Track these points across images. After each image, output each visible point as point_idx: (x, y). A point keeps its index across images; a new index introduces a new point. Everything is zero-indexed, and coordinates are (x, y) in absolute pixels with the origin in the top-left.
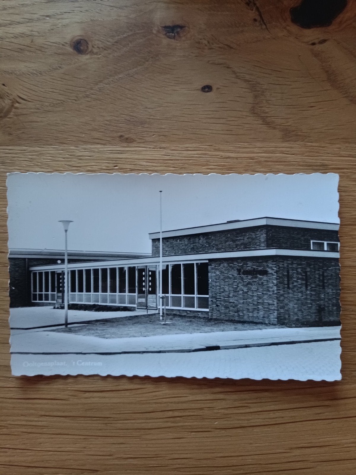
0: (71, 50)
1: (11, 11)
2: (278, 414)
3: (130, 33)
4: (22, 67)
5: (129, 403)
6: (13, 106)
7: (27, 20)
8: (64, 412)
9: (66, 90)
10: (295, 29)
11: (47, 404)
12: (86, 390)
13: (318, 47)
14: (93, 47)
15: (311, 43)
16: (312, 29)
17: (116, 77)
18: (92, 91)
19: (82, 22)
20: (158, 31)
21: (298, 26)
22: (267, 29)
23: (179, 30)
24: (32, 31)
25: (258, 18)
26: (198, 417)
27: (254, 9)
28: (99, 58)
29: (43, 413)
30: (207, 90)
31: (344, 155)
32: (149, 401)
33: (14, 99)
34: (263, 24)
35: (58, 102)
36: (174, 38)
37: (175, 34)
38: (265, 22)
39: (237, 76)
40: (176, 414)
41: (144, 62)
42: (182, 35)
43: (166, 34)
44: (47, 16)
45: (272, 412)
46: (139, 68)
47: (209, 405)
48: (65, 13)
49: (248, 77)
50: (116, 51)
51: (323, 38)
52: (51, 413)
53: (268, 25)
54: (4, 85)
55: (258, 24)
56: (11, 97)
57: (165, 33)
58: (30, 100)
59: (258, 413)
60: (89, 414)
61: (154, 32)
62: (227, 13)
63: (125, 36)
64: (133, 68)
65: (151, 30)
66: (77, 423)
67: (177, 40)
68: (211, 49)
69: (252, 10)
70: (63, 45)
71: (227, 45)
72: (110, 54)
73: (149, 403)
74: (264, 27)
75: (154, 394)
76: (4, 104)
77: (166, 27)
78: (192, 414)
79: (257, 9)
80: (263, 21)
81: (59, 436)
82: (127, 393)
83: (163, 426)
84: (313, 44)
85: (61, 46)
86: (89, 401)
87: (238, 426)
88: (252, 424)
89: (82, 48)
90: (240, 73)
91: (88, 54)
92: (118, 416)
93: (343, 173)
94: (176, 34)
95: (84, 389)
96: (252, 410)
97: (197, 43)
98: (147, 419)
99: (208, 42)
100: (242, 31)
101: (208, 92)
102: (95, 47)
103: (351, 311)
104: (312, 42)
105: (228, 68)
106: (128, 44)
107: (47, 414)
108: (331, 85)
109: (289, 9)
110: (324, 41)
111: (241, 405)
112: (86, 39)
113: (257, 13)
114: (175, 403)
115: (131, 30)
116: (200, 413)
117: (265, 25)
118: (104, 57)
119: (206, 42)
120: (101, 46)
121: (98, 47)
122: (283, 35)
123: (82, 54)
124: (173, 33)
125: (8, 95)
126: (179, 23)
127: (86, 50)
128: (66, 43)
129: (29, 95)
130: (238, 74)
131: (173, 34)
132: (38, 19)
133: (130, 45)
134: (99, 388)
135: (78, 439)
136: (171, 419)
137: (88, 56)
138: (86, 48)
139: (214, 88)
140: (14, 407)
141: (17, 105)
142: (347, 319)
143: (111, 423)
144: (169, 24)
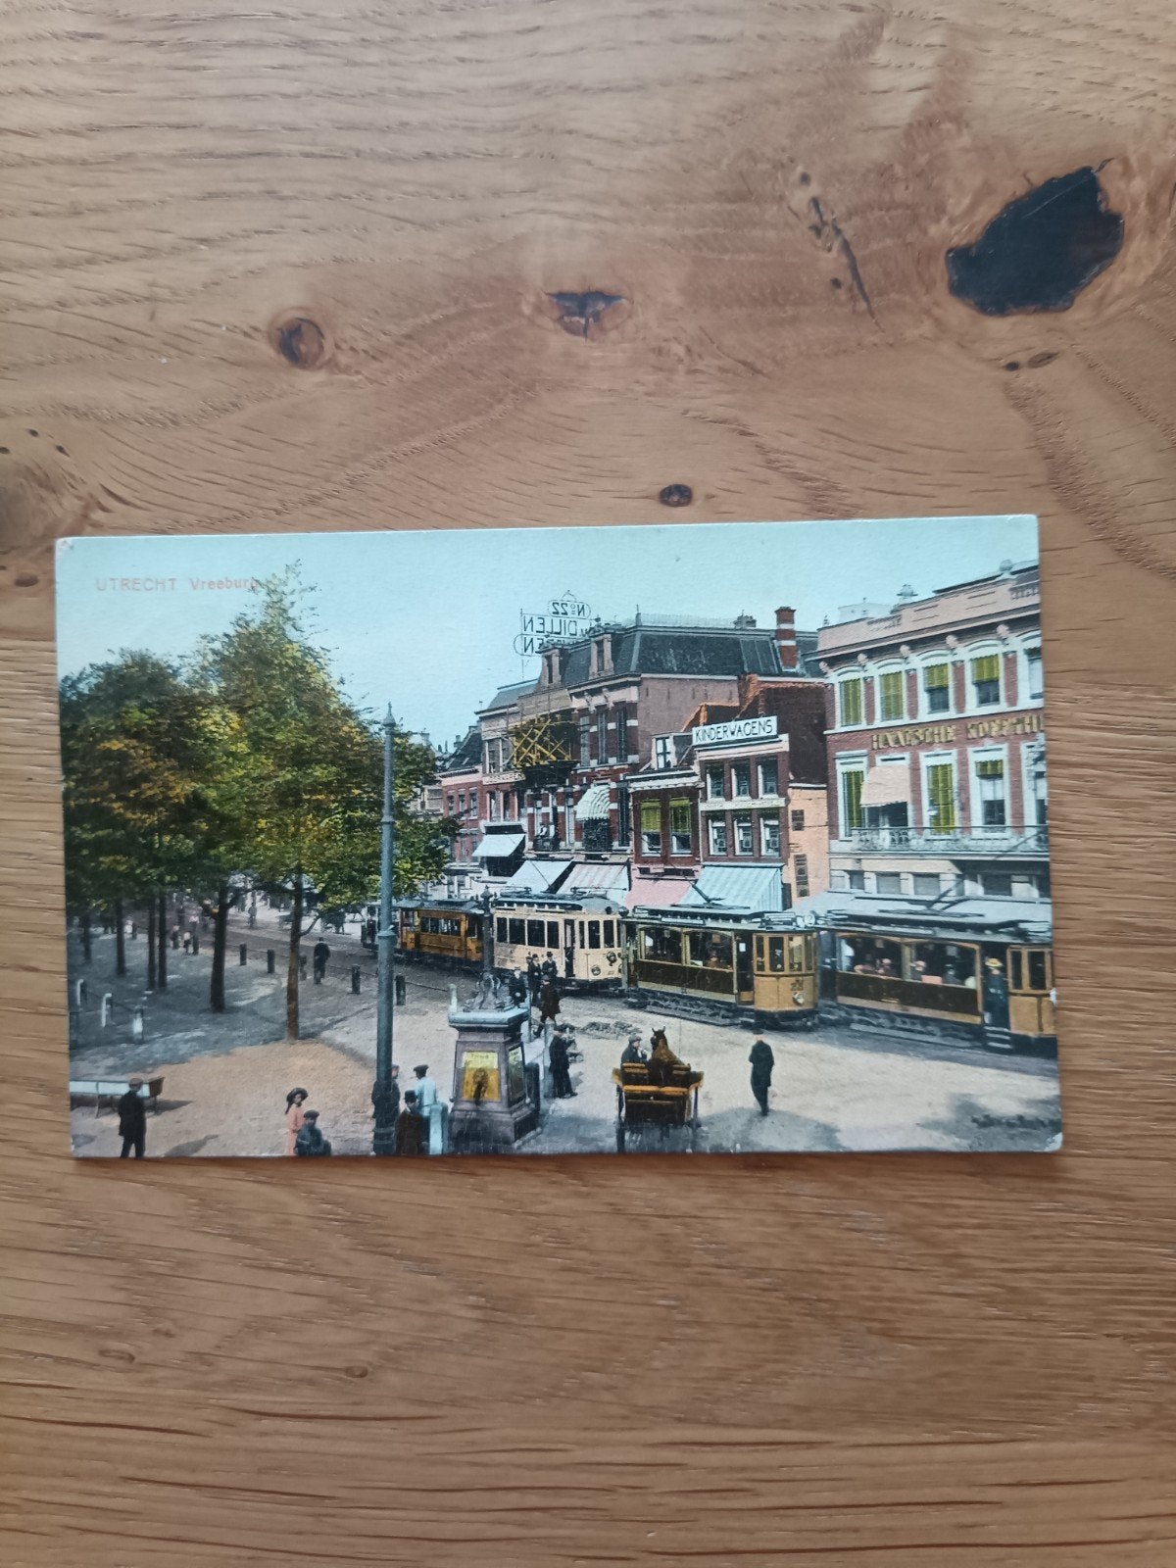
0: (267, 351)
1: (94, 220)
2: (842, 1519)
3: (452, 310)
4: (116, 395)
5: (390, 1460)
6: (85, 516)
7: (142, 251)
8: (194, 1471)
9: (250, 479)
10: (958, 313)
11: (143, 1443)
12: (267, 1408)
13: (1026, 378)
14: (337, 347)
15: (1003, 362)
16: (1011, 320)
17: (404, 447)
18: (329, 487)
19: (305, 266)
20: (538, 309)
21: (969, 305)
22: (871, 312)
23: (601, 306)
24: (153, 284)
25: (846, 277)
26: (598, 1513)
27: (837, 245)
28: (353, 385)
29: (131, 1472)
30: (676, 498)
31: (1087, 724)
32: (451, 1457)
33: (91, 496)
34: (860, 296)
35: (226, 513)
36: (584, 331)
37: (587, 321)
38: (867, 289)
39: (770, 461)
40: (532, 1500)
41: (491, 406)
42: (607, 323)
43: (561, 318)
44: (203, 241)
45: (823, 1511)
46: (475, 421)
47: (632, 1481)
48: (256, 232)
49: (801, 466)
50: (406, 366)
51: (1044, 349)
52: (155, 1474)
53: (876, 302)
54: (60, 449)
55: (842, 294)
56: (83, 490)
57: (556, 314)
58: (138, 503)
59: (782, 1512)
60: (268, 1482)
61: (527, 310)
62: (753, 257)
63: (434, 317)
64: (456, 422)
65: (517, 304)
66: (232, 1508)
67: (593, 340)
68: (695, 371)
69: (830, 250)
70: (246, 334)
71: (744, 363)
72: (387, 372)
73: (449, 1463)
74: (862, 305)
75: (468, 1436)
76: (58, 512)
77: (561, 296)
78: (579, 1503)
79: (846, 246)
80: (861, 286)
81: (174, 1546)
82: (386, 1429)
83: (489, 1534)
84: (1013, 366)
85: (240, 337)
86: (270, 1443)
87: (720, 1547)
88: (761, 1546)
89: (303, 348)
90: (778, 451)
91: (321, 368)
92: (354, 1494)
93: (1079, 777)
94: (591, 320)
95: (256, 1408)
96: (762, 1502)
97: (653, 350)
98: (442, 1509)
99: (689, 350)
100: (794, 319)
101: (678, 504)
102: (344, 346)
103: (1085, 1213)
104: (1010, 360)
105: (743, 433)
106: (445, 345)
107: (142, 1474)
108: (1058, 501)
109: (945, 250)
110: (1045, 359)
111: (731, 1485)
112: (318, 319)
113: (844, 260)
114: (528, 1467)
115: (456, 301)
116: (603, 1501)
117: (866, 299)
118: (371, 382)
119: (679, 350)
120: (362, 345)
121: (352, 349)
122: (921, 336)
123: (304, 368)
124: (581, 314)
125: (73, 483)
126: (602, 283)
127: (317, 357)
128: (256, 329)
129: (136, 485)
130: (773, 456)
131: (583, 321)
132: (175, 250)
133: (451, 348)
134: (304, 1407)
135: (229, 1557)
136: (516, 1516)
137: (320, 376)
138: (315, 349)
139: (698, 493)
140: (44, 1449)
141: (98, 515)
142: (1069, 1237)
143: (333, 1516)
144: (571, 285)
